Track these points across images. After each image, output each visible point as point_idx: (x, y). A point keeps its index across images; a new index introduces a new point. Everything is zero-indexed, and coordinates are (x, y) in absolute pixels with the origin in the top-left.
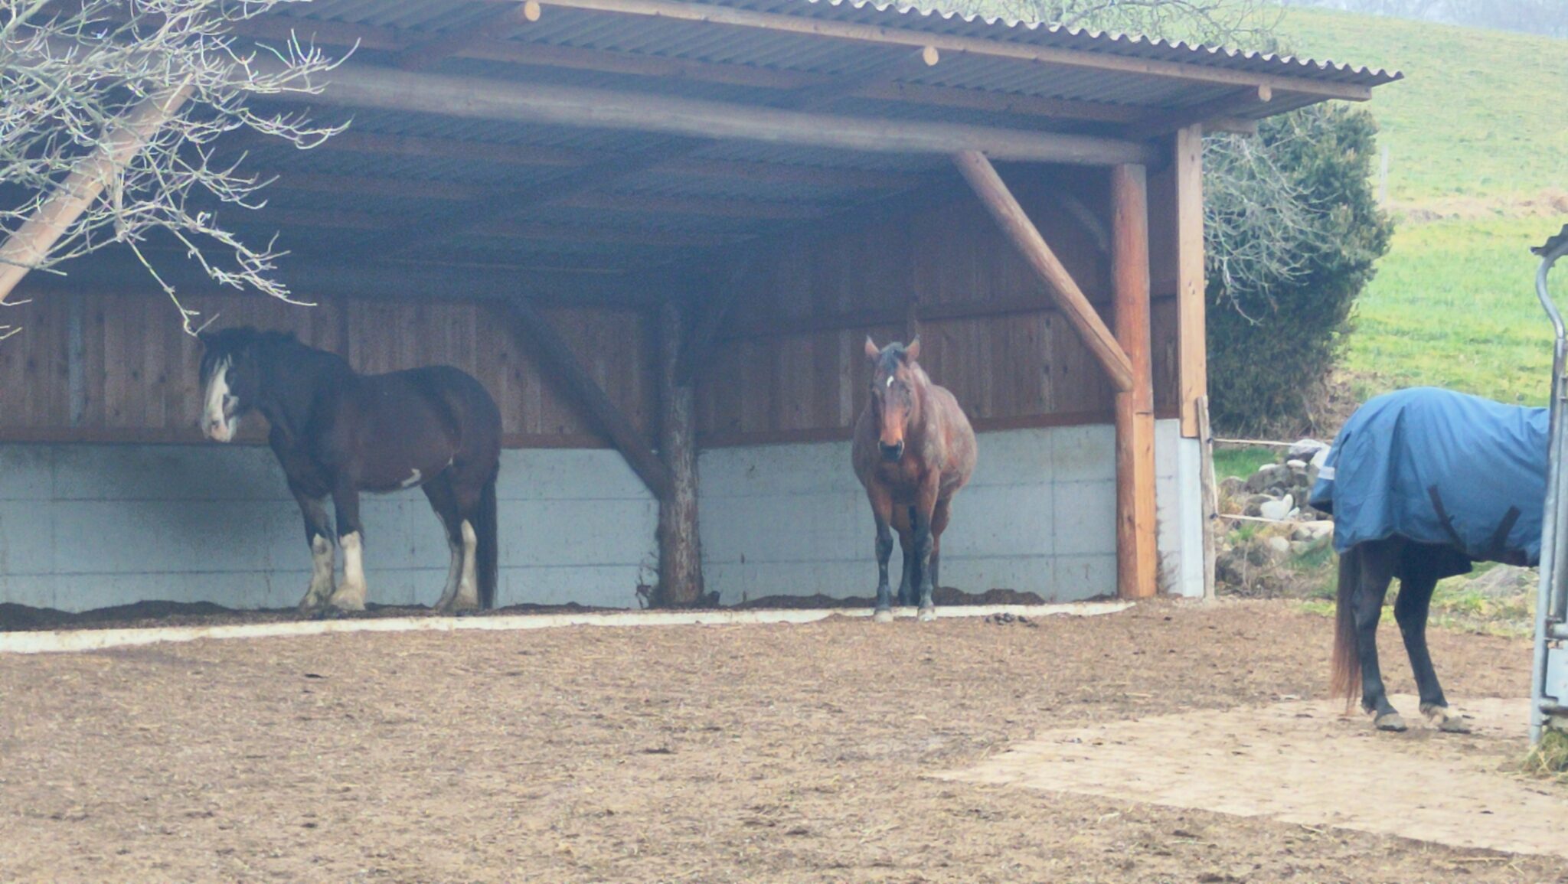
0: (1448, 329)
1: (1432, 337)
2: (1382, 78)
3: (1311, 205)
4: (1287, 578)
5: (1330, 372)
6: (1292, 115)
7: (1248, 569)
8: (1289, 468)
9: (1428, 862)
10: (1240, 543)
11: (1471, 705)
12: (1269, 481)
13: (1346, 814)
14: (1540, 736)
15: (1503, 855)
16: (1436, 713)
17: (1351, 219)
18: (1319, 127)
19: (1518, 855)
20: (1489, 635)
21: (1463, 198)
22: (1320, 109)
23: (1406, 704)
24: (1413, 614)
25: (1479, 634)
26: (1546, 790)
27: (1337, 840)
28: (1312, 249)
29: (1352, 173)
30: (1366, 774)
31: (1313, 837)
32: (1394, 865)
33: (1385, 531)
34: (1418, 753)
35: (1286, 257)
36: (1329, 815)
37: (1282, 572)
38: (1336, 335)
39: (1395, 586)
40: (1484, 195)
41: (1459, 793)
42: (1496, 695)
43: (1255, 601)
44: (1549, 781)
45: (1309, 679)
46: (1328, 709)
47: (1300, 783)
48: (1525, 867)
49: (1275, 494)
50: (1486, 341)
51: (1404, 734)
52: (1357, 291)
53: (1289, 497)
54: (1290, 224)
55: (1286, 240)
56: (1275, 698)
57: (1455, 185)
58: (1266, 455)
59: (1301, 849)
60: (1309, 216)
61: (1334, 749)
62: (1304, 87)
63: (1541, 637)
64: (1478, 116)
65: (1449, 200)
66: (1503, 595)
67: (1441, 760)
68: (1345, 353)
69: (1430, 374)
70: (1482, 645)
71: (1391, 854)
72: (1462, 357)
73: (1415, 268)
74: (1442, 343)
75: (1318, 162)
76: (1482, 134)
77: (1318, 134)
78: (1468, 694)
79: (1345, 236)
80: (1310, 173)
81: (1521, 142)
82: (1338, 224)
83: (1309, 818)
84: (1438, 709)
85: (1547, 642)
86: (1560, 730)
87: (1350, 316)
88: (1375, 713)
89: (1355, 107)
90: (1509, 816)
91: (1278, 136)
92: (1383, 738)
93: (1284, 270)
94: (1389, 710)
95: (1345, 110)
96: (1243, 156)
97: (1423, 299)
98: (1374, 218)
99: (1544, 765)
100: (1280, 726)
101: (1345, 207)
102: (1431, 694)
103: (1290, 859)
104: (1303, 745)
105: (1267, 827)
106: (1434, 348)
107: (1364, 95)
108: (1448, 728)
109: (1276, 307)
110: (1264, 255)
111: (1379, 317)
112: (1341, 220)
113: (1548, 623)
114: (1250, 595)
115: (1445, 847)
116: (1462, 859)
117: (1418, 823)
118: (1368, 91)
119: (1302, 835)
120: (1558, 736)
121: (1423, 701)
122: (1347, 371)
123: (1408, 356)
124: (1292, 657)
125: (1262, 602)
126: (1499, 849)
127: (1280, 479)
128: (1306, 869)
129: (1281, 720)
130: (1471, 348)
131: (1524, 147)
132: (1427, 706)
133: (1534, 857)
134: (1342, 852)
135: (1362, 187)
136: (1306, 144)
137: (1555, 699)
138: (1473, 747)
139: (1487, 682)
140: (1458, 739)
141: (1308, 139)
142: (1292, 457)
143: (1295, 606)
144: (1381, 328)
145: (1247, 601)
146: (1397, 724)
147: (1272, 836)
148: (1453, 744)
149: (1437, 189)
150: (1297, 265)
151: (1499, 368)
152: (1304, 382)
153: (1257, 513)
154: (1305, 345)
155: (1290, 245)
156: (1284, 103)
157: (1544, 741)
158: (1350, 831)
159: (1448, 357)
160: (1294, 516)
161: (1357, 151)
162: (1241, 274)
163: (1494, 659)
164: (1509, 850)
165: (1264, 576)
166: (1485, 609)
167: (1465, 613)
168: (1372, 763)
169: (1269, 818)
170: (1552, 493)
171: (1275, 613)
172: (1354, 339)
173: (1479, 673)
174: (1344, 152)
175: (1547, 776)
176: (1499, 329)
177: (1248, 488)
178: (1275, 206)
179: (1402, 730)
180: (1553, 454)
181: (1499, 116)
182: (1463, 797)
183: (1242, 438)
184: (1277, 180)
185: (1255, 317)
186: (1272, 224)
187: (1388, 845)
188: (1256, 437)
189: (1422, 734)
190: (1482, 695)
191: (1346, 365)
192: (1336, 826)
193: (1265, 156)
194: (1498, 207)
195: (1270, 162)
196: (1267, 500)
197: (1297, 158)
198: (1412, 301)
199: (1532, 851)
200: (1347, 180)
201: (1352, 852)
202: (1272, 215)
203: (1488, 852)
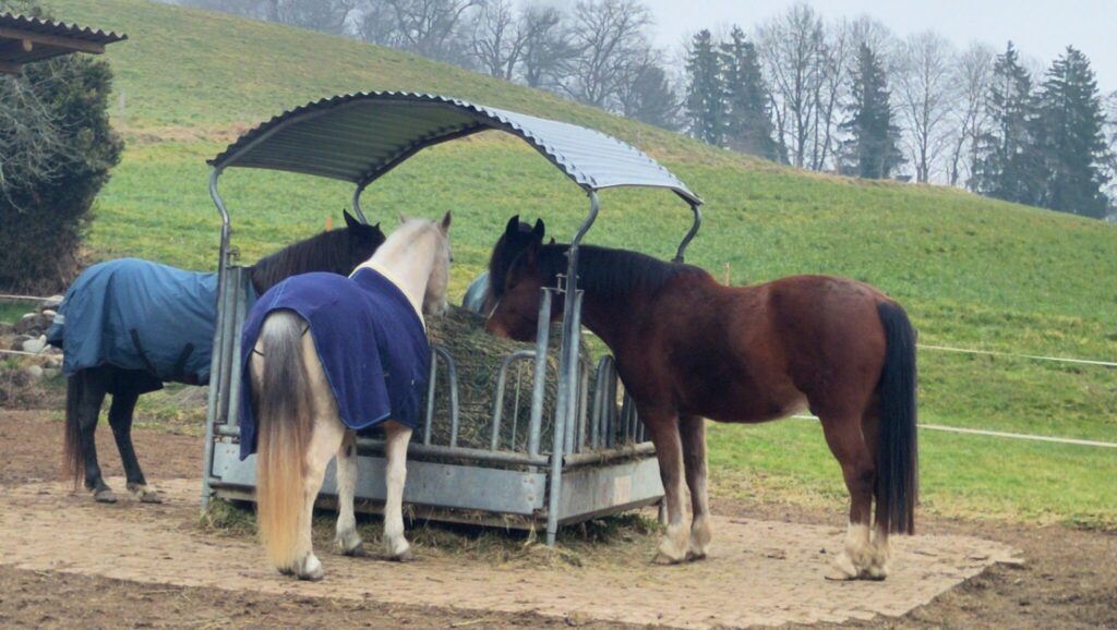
0: (163, 219)
1: (153, 225)
2: (113, 38)
3: (64, 128)
4: (41, 395)
5: (77, 248)
6: (50, 63)
7: (12, 388)
8: (45, 316)
9: (125, 594)
10: (7, 370)
11: (165, 483)
12: (30, 325)
13: (68, 561)
14: (209, 504)
15: (178, 588)
16: (138, 490)
17: (93, 138)
18: (71, 72)
19: (187, 587)
20: (183, 434)
21: (178, 127)
22: (72, 60)
23: (117, 484)
24: (121, 420)
25: (176, 434)
26: (212, 542)
27: (60, 581)
28: (65, 159)
29: (94, 106)
30: (85, 534)
31: (42, 579)
32: (100, 597)
33: (100, 360)
34: (124, 518)
35: (46, 165)
36: (55, 563)
37: (36, 391)
38: (82, 222)
39: (109, 398)
40: (193, 125)
41: (151, 544)
42: (183, 477)
43: (17, 412)
44: (214, 535)
45: (52, 467)
46: (60, 488)
47: (36, 541)
48: (192, 595)
49: (34, 335)
50: (189, 228)
51: (113, 505)
52: (97, 190)
53: (43, 337)
54: (48, 140)
55: (46, 152)
56: (24, 481)
57: (172, 117)
58: (29, 307)
59: (33, 588)
60: (63, 136)
61: (63, 516)
62: (56, 42)
63: (210, 434)
64: (191, 70)
65: (168, 128)
66: (193, 406)
67: (139, 522)
68: (88, 234)
69: (149, 251)
70: (177, 441)
71: (98, 590)
72: (172, 239)
73: (142, 176)
74: (158, 229)
75: (70, 97)
76: (193, 83)
77: (69, 77)
78: (164, 476)
79: (88, 150)
80: (64, 105)
81: (220, 90)
82: (84, 143)
83: (41, 565)
84: (139, 486)
85: (214, 438)
86: (223, 499)
87: (92, 207)
88: (94, 491)
89: (97, 59)
90: (184, 560)
91: (41, 77)
92: (100, 508)
93: (44, 174)
94: (104, 488)
95: (90, 60)
96: (15, 91)
97: (146, 198)
98: (110, 139)
99: (211, 525)
100: (27, 500)
101: (89, 130)
102: (135, 476)
103: (25, 596)
104: (42, 514)
105: (10, 573)
106: (153, 232)
107: (100, 50)
108: (148, 500)
109: (38, 201)
110: (30, 163)
111: (115, 210)
112: (86, 139)
113: (215, 425)
114: (12, 408)
115: (137, 583)
116: (148, 591)
117: (119, 566)
118: (102, 47)
119: (35, 578)
120: (221, 503)
121: (129, 481)
122: (90, 247)
123: (134, 237)
124: (40, 452)
125: (22, 412)
126: (175, 583)
127: (37, 324)
128: (36, 602)
129: (27, 496)
130: (178, 233)
131: (222, 93)
132: (133, 484)
133: (199, 588)
134: (62, 590)
135: (101, 116)
136: (60, 83)
137: (219, 478)
138: (163, 513)
139: (178, 467)
140: (154, 507)
141: (63, 80)
142: (47, 308)
143: (46, 415)
144: (116, 217)
145: (12, 412)
146: (110, 498)
147: (13, 579)
148: (149, 511)
149: (160, 120)
150: (54, 171)
151: (198, 246)
152: (58, 254)
153: (20, 348)
154: (60, 228)
155: (48, 156)
156: (42, 53)
157: (211, 507)
158: (70, 574)
159: (162, 238)
160: (47, 351)
161: (98, 90)
162: (13, 176)
163: (185, 450)
164: (181, 584)
165: (24, 393)
166: (181, 415)
167: (166, 419)
168: (90, 525)
169: (12, 566)
170: (219, 333)
171: (31, 420)
172: (96, 225)
173: (173, 461)
174: (88, 91)
175: (211, 532)
176: (199, 219)
177: (14, 330)
178: (38, 127)
179: (114, 502)
180: (220, 306)
181: (205, 70)
182: (152, 548)
183: (13, 294)
184: (39, 109)
185: (23, 208)
186: (36, 141)
187: (96, 583)
188: (24, 294)
189: (128, 504)
190: (174, 477)
191: (89, 243)
192: (61, 571)
193: (31, 91)
194: (202, 134)
195: (34, 96)
196: (28, 339)
197: (55, 93)
198: (139, 199)
199: (198, 584)
200: (90, 111)
201: (70, 589)
202: (35, 134)
203: (167, 586)
